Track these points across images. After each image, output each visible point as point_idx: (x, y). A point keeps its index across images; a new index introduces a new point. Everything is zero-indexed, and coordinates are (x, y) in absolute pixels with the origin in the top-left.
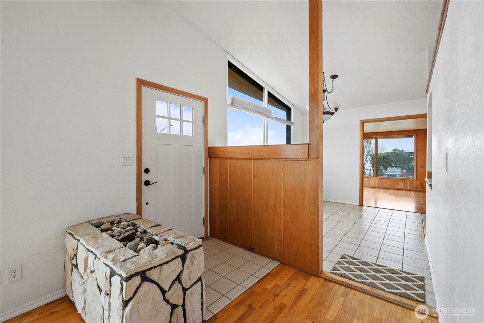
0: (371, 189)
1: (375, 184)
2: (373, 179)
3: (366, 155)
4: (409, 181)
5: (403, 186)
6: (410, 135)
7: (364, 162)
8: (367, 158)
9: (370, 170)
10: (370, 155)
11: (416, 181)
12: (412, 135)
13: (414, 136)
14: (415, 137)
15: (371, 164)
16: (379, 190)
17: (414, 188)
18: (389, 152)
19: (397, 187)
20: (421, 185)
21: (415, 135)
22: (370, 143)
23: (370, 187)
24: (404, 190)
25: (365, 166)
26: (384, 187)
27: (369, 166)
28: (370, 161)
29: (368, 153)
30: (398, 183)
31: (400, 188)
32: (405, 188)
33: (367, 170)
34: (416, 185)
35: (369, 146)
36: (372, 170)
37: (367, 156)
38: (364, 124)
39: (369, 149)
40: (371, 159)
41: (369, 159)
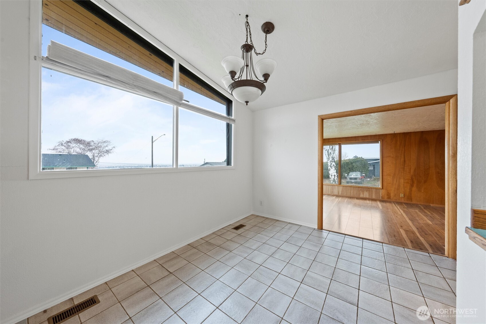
0: (334, 197)
1: (338, 192)
2: (336, 187)
3: (331, 161)
4: (375, 190)
5: (368, 195)
6: (376, 140)
7: (329, 168)
8: (332, 164)
9: (335, 176)
10: (334, 162)
11: (382, 190)
12: (378, 140)
13: (379, 142)
14: (381, 142)
15: (335, 170)
16: (343, 199)
17: (380, 198)
18: (351, 158)
19: (361, 196)
20: (387, 195)
21: (381, 140)
22: (335, 150)
23: (333, 195)
24: (369, 199)
25: (329, 172)
26: (348, 195)
27: (334, 172)
28: (335, 167)
29: (333, 159)
30: (363, 192)
31: (364, 197)
32: (370, 197)
33: (332, 176)
34: (382, 194)
35: (333, 153)
36: (336, 175)
37: (332, 163)
38: (324, 120)
39: (334, 156)
40: (335, 165)
41: (334, 165)
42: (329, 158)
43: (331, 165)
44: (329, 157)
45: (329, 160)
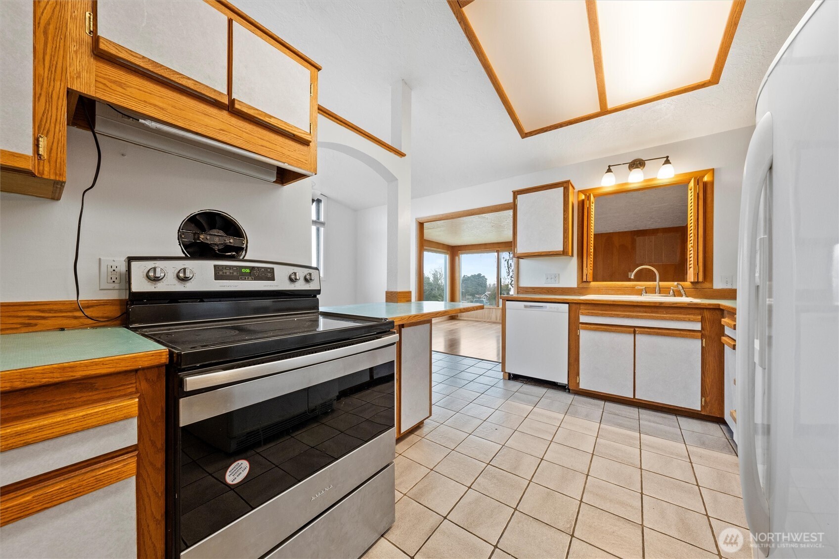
38: (424, 224)
42: (509, 273)
43: (511, 282)
44: (509, 270)
45: (509, 275)
